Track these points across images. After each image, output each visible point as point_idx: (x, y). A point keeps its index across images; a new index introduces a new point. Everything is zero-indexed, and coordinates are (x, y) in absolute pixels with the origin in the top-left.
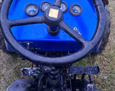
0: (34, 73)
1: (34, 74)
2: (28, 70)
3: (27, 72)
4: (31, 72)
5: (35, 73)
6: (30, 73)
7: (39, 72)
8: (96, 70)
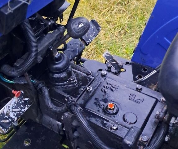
0: (22, 108)
1: (23, 110)
2: (5, 113)
3: (6, 119)
4: (13, 111)
5: (22, 106)
6: (14, 115)
7: (26, 99)
8: (94, 27)
